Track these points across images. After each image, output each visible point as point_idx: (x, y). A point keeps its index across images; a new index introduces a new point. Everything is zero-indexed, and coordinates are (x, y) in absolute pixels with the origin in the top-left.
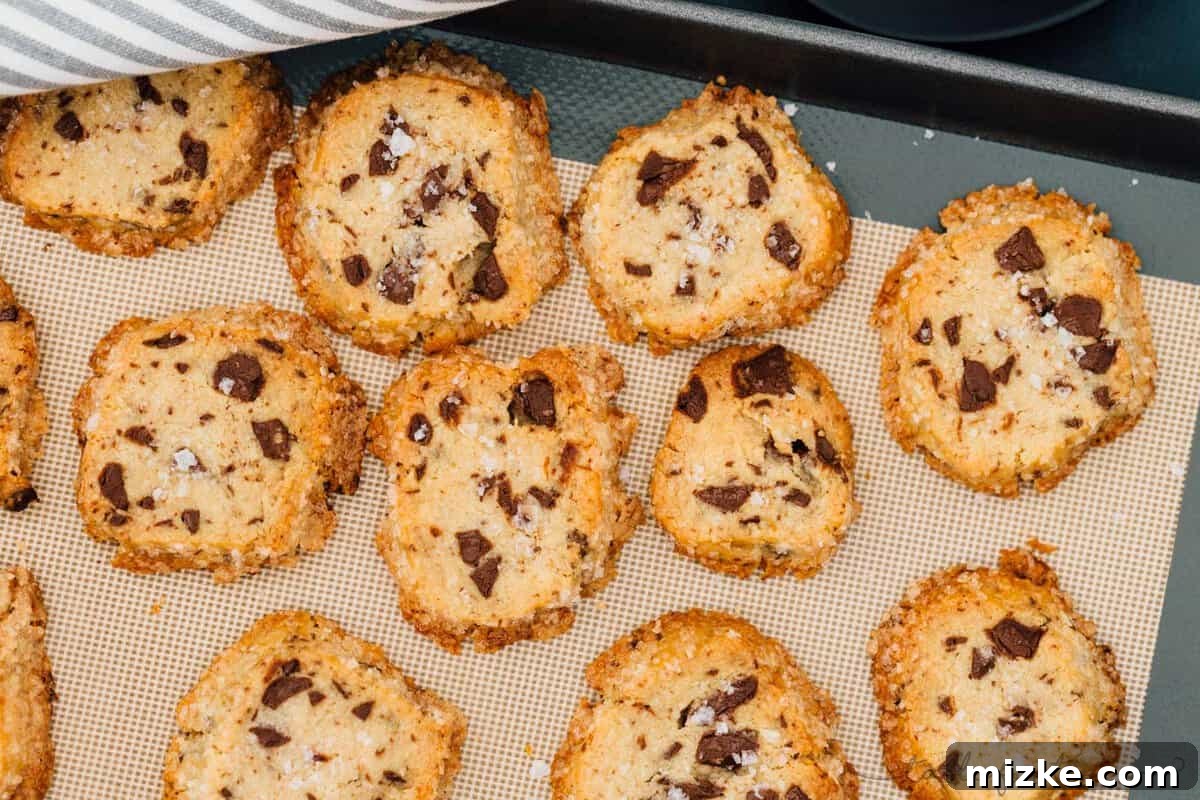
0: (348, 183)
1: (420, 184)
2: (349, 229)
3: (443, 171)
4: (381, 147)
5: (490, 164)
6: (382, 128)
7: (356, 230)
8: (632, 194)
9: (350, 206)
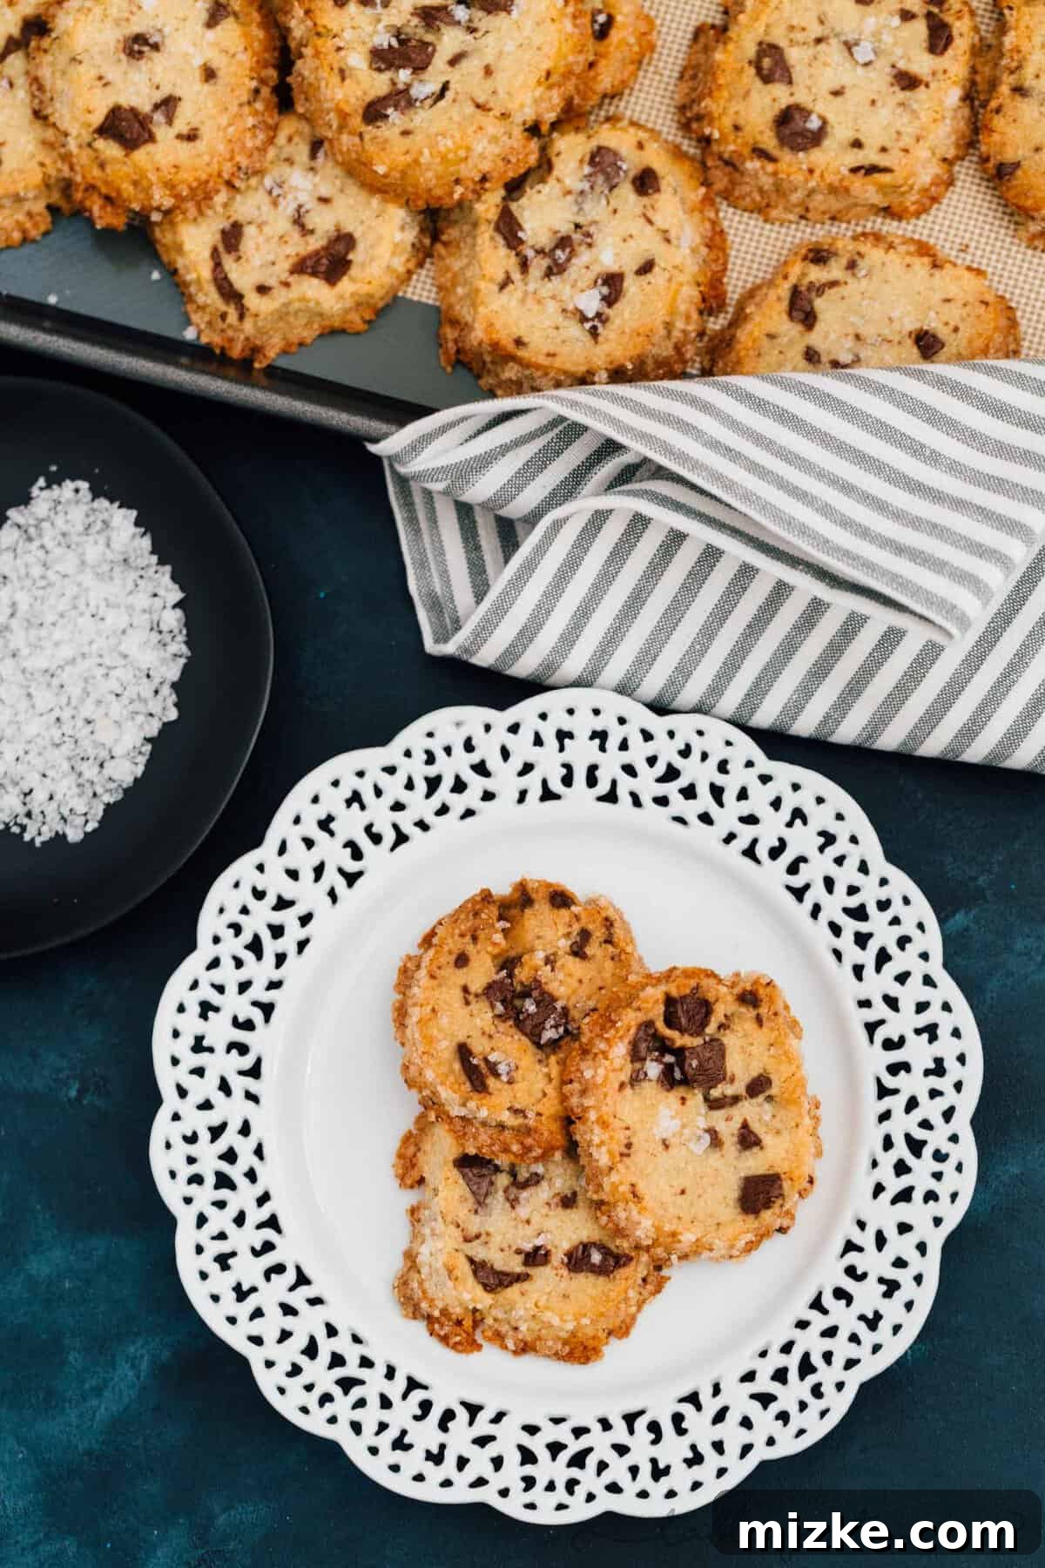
0: (646, 268)
1: (574, 261)
2: (650, 222)
3: (549, 273)
4: (610, 300)
5: (501, 277)
6: (607, 319)
7: (642, 220)
8: (361, 247)
9: (647, 243)
